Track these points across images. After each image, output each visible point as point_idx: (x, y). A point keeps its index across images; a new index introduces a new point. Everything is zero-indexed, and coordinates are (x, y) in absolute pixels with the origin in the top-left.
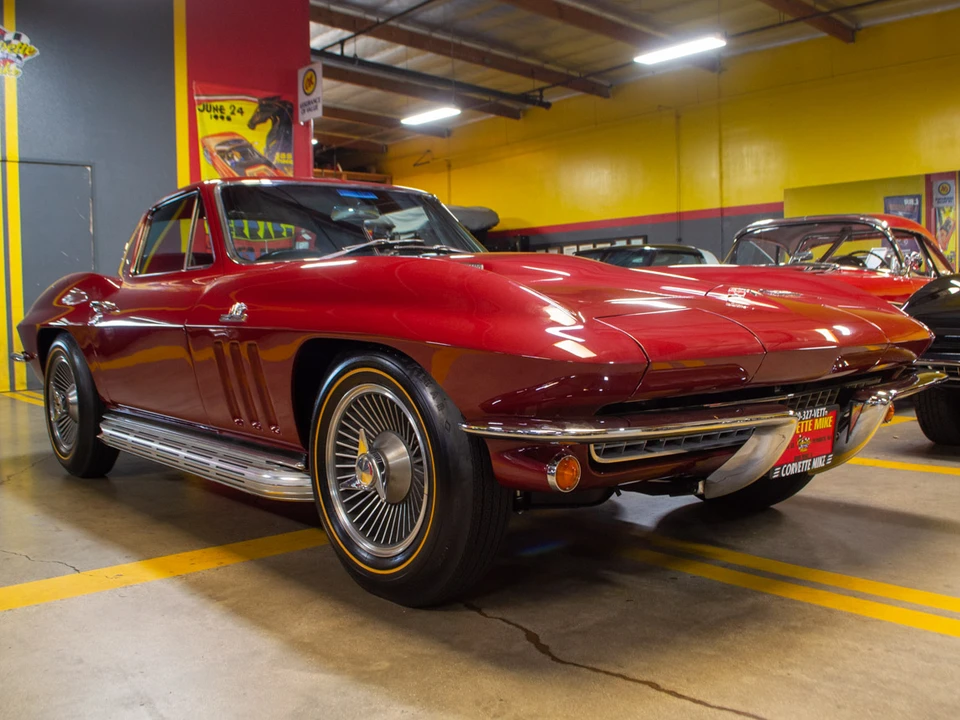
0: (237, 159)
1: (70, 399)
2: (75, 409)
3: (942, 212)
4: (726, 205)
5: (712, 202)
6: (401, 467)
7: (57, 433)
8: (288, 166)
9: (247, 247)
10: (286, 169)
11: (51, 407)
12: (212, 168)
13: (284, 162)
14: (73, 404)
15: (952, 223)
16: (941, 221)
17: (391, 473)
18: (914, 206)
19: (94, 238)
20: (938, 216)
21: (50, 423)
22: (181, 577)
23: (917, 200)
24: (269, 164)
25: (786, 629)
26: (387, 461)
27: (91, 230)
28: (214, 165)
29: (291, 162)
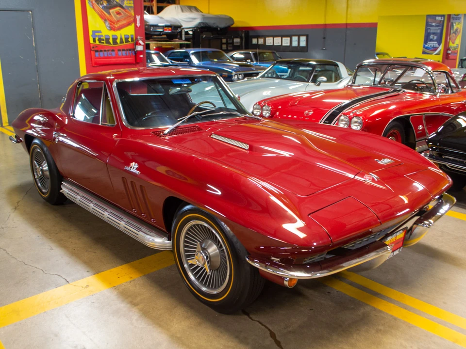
0: (105, 5)
1: (44, 169)
2: (48, 173)
3: (454, 25)
4: (349, 22)
5: (342, 20)
6: (215, 256)
7: (39, 185)
8: (131, 7)
9: (111, 49)
10: (130, 9)
11: (35, 172)
12: (92, 9)
13: (129, 5)
14: (46, 171)
15: (458, 31)
16: (453, 30)
17: (212, 259)
18: (441, 21)
19: (36, 48)
20: (452, 26)
21: (35, 179)
22: (115, 288)
23: (443, 18)
24: (121, 7)
25: (378, 331)
26: (209, 253)
27: (34, 45)
28: (93, 8)
29: (132, 5)
